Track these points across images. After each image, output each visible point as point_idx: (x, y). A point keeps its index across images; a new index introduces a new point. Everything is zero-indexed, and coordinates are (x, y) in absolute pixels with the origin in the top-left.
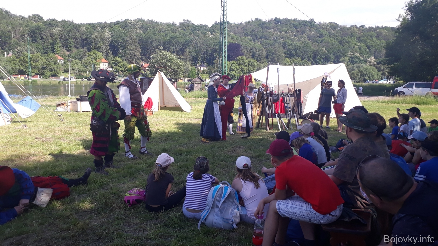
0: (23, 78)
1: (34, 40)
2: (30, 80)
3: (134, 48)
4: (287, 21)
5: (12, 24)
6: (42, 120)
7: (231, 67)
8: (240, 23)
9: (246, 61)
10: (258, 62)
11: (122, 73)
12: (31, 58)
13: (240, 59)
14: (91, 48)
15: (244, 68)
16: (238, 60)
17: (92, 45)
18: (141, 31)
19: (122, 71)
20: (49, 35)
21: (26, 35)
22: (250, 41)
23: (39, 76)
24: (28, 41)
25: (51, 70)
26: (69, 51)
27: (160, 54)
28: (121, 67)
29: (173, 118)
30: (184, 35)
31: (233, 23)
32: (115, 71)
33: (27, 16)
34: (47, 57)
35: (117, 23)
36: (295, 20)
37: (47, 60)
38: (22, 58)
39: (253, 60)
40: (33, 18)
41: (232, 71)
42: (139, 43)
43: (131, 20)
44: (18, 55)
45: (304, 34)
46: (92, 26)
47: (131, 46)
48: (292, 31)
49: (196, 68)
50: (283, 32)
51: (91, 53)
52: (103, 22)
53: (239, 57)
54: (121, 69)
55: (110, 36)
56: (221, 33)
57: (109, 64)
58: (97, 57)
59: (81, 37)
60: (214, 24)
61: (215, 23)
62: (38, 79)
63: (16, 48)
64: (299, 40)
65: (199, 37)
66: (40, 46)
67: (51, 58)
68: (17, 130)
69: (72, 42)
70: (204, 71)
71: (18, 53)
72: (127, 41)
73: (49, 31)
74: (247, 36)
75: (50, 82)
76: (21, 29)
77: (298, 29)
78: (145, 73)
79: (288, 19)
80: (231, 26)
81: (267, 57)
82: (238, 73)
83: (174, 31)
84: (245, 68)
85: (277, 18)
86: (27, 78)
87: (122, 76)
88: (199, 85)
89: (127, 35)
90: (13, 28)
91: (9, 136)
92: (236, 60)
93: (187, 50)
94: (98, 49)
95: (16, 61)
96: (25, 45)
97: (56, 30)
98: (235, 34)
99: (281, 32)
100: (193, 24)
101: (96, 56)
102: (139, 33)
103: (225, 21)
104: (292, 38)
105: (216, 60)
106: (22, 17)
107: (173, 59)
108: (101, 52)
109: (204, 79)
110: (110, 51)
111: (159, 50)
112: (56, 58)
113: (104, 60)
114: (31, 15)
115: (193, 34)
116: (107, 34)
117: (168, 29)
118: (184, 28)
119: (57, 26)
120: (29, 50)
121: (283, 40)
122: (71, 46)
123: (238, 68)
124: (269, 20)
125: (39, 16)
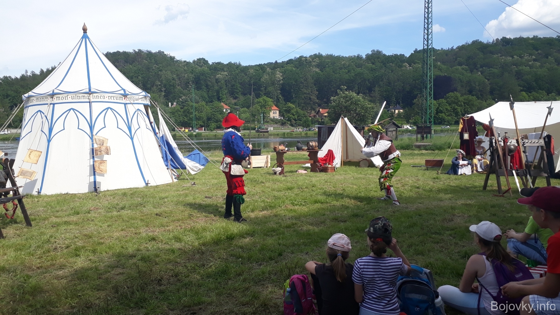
0: (187, 130)
1: (198, 88)
2: (194, 133)
3: (309, 91)
4: (520, 40)
5: (176, 71)
6: (211, 177)
7: (438, 108)
8: (450, 48)
9: (461, 99)
10: (478, 99)
11: (295, 122)
12: (196, 108)
13: (452, 97)
14: (260, 94)
15: (457, 109)
16: (448, 97)
17: (261, 91)
18: (317, 70)
19: (295, 120)
20: (214, 81)
21: (190, 82)
22: (465, 72)
23: (203, 128)
24: (193, 90)
25: (217, 121)
26: (235, 98)
27: (343, 95)
28: (294, 115)
29: (361, 176)
30: (372, 70)
31: (440, 49)
32: (287, 120)
33: (191, 61)
34: (212, 106)
35: (290, 61)
36: (535, 38)
37: (212, 110)
38: (186, 108)
39: (471, 97)
40: (198, 62)
41: (440, 112)
42: (315, 85)
43: (306, 57)
44: (183, 106)
45: (549, 57)
46: (261, 67)
47: (306, 89)
48: (531, 55)
49: (388, 111)
50: (515, 57)
51: (261, 99)
52: (274, 62)
53: (451, 93)
54: (293, 117)
55: (282, 78)
56: (424, 62)
57: (280, 112)
58: (267, 104)
59: (250, 81)
60: (413, 53)
61: (414, 51)
62: (203, 131)
63: (181, 97)
64: (541, 67)
65: (392, 71)
66: (205, 95)
67: (216, 107)
68: (185, 188)
69: (239, 88)
70: (399, 114)
71: (182, 102)
72: (302, 83)
73: (215, 76)
74: (461, 65)
75: (216, 135)
76: (186, 76)
77: (539, 51)
78: (323, 120)
79: (524, 38)
80: (438, 54)
81: (492, 92)
82: (448, 116)
83: (360, 66)
84: (459, 109)
85: (505, 38)
86: (191, 130)
87: (295, 125)
88: (394, 133)
89: (301, 76)
90: (178, 75)
91: (178, 194)
92: (446, 99)
93: (377, 89)
94: (268, 94)
95: (180, 112)
96: (189, 94)
97: (222, 75)
98: (443, 63)
99: (513, 57)
100: (385, 55)
101: (266, 103)
102: (316, 72)
103: (430, 47)
104: (530, 63)
105: (417, 99)
106: (187, 62)
107: (359, 101)
108: (271, 98)
109: (399, 125)
110: (281, 96)
111: (341, 90)
112: (223, 107)
113: (274, 107)
114: (196, 60)
115: (384, 68)
116: (279, 75)
117: (352, 63)
118: (373, 61)
119: (223, 70)
120: (193, 99)
121: (517, 68)
122: (237, 93)
123: (449, 108)
124: (493, 41)
125: (204, 59)
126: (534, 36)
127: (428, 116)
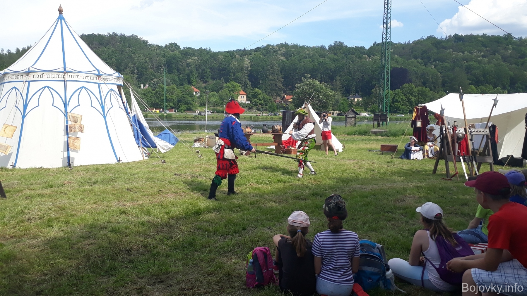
0: (158, 111)
1: (170, 71)
2: (165, 114)
3: (275, 77)
4: (471, 38)
5: (149, 54)
6: (180, 156)
7: (394, 98)
8: (407, 42)
9: (416, 90)
10: (431, 91)
11: (261, 107)
12: (167, 90)
13: (407, 88)
14: (228, 79)
15: (411, 99)
16: (403, 88)
17: (230, 76)
18: (283, 58)
19: (262, 105)
20: (185, 65)
21: (162, 66)
22: (420, 65)
23: (174, 109)
24: (165, 73)
25: (187, 104)
26: (205, 82)
27: (307, 83)
28: (260, 100)
29: (321, 158)
30: (334, 60)
31: (398, 43)
32: (254, 105)
33: (164, 46)
34: (182, 89)
35: (258, 49)
36: (484, 36)
37: (182, 92)
38: (157, 90)
39: (424, 88)
40: (169, 47)
41: (395, 102)
42: (281, 72)
43: (273, 46)
44: (154, 87)
45: (497, 54)
46: (231, 54)
47: (273, 76)
48: (480, 51)
49: (348, 99)
50: (466, 52)
51: (229, 84)
52: (242, 49)
53: (406, 84)
54: (260, 102)
55: (250, 65)
56: (383, 54)
57: (247, 97)
58: (235, 89)
59: (219, 67)
60: (373, 45)
61: (373, 44)
62: (173, 113)
63: (153, 79)
64: (489, 62)
65: (353, 62)
66: (176, 77)
67: (187, 90)
68: (155, 165)
69: (209, 73)
70: (358, 102)
71: (154, 84)
72: (268, 70)
73: (186, 60)
74: (417, 59)
75: (186, 116)
76: (158, 59)
77: (488, 48)
78: (287, 106)
79: (474, 35)
80: (396, 47)
81: (443, 85)
82: (403, 105)
83: (322, 56)
84: (413, 99)
85: (457, 35)
86: (162, 112)
87: (262, 110)
88: (353, 119)
89: (268, 63)
90: (150, 59)
91: (148, 170)
92: (402, 89)
93: (338, 78)
94: (236, 80)
95: (152, 94)
96: (161, 77)
97: (193, 59)
98: (400, 56)
99: (463, 53)
100: (346, 47)
101: (234, 87)
102: (282, 60)
103: (388, 40)
104: (479, 59)
105: (375, 89)
106: (160, 46)
107: (322, 89)
108: (239, 83)
109: (358, 112)
110: (248, 82)
111: (305, 78)
112: (193, 90)
113: (242, 92)
114: (168, 44)
115: (345, 59)
116: (247, 62)
117: (316, 53)
118: (335, 52)
119: (194, 55)
120: (165, 82)
121: (467, 63)
122: (207, 77)
123: (404, 98)
124: (446, 37)
125: (176, 44)
126: (483, 34)
127: (385, 105)
